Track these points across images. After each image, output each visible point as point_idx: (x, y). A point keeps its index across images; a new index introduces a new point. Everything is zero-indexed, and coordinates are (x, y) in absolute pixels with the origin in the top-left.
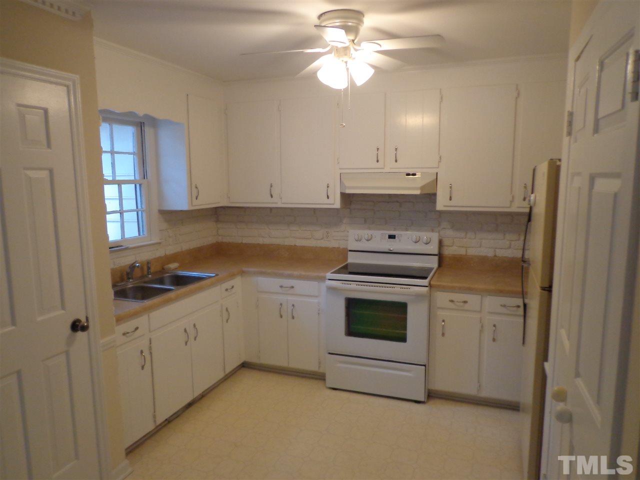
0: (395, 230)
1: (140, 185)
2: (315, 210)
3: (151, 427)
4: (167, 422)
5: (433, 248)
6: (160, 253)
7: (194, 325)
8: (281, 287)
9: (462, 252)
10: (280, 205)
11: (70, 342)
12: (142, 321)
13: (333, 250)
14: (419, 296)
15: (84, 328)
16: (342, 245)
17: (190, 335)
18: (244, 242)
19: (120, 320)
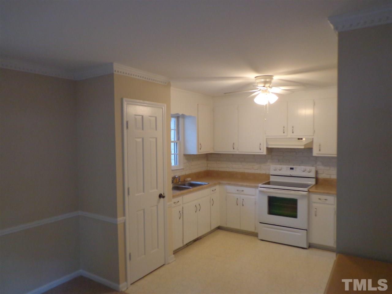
0: (294, 165)
1: (176, 143)
2: (254, 155)
3: (181, 245)
4: (186, 246)
5: (313, 174)
6: (183, 173)
7: (199, 204)
8: (238, 190)
9: (328, 177)
10: (237, 153)
11: (158, 202)
12: (180, 199)
13: (263, 175)
14: (303, 196)
15: (164, 197)
16: (267, 172)
17: (198, 208)
18: (220, 170)
19: (174, 197)
